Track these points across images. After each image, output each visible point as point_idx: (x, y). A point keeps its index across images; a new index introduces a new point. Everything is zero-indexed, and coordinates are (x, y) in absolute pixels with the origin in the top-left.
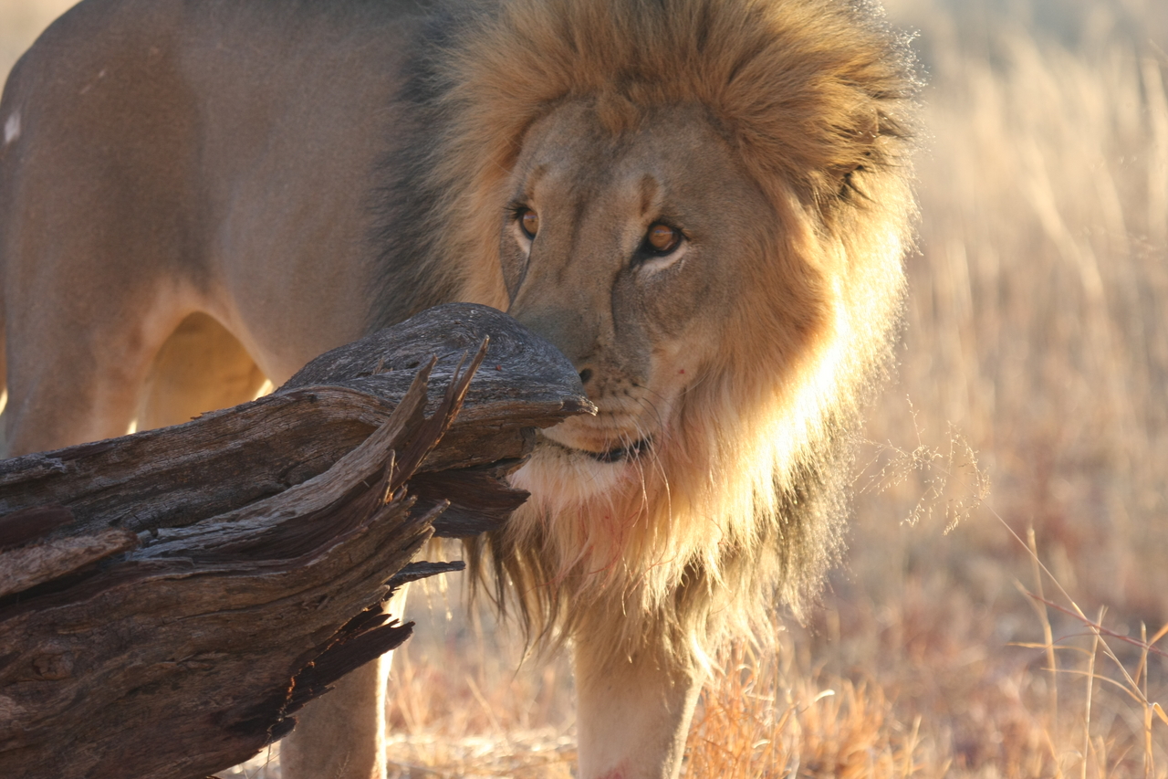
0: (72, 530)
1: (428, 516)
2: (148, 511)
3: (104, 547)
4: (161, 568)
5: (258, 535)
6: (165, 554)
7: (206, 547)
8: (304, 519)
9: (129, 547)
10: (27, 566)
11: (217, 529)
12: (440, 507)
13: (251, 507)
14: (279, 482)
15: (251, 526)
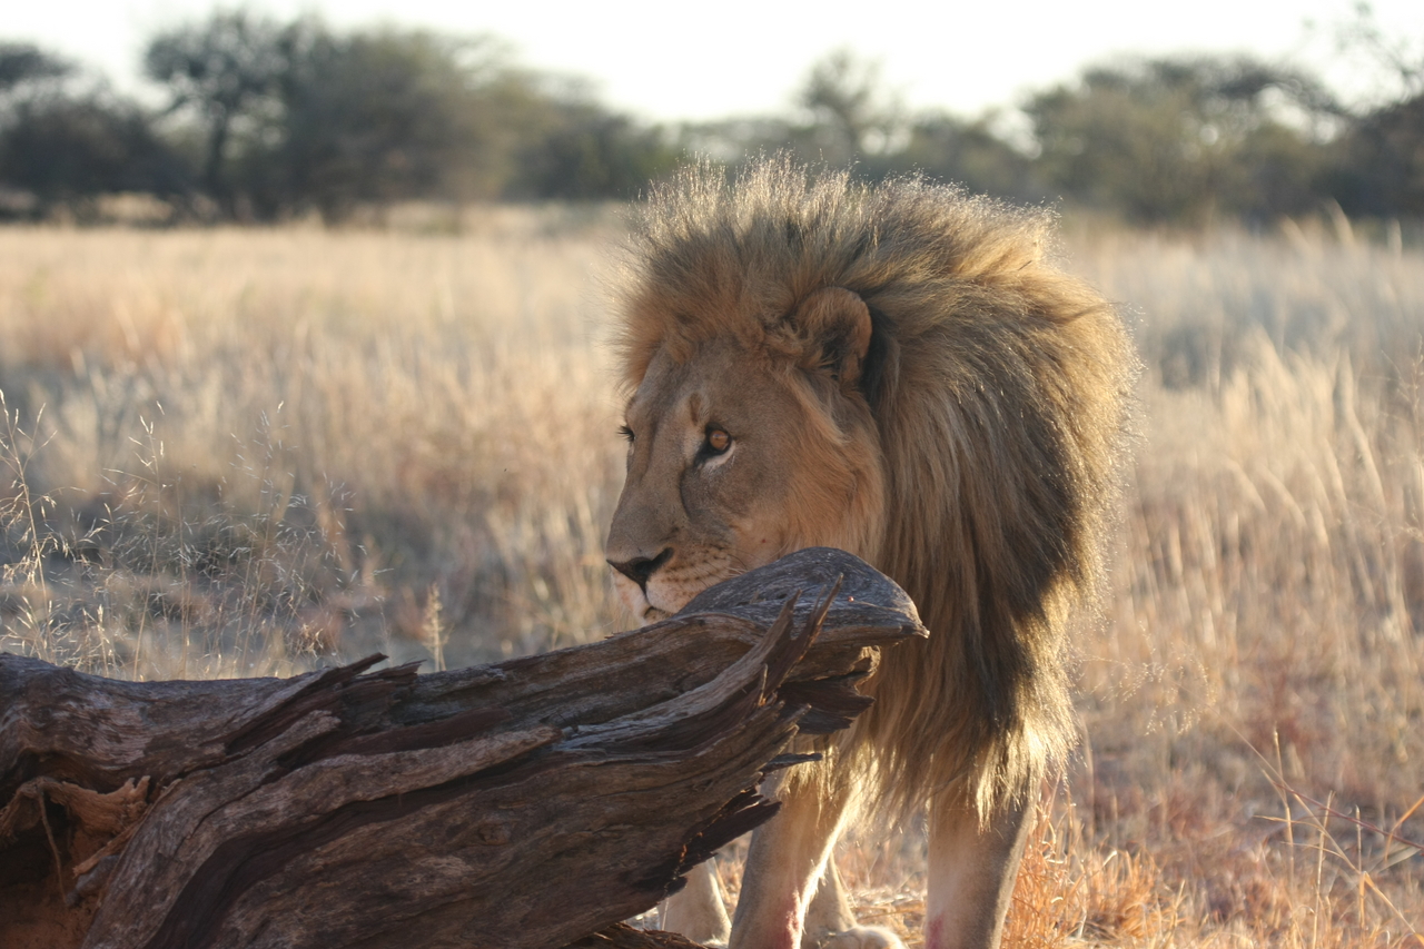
0: (510, 726)
1: (793, 717)
2: (570, 711)
3: (536, 740)
4: (580, 757)
5: (657, 731)
6: (584, 746)
7: (617, 740)
8: (695, 718)
9: (554, 740)
10: (475, 754)
11: (625, 726)
12: (803, 710)
13: (653, 709)
14: (674, 689)
15: (653, 724)
